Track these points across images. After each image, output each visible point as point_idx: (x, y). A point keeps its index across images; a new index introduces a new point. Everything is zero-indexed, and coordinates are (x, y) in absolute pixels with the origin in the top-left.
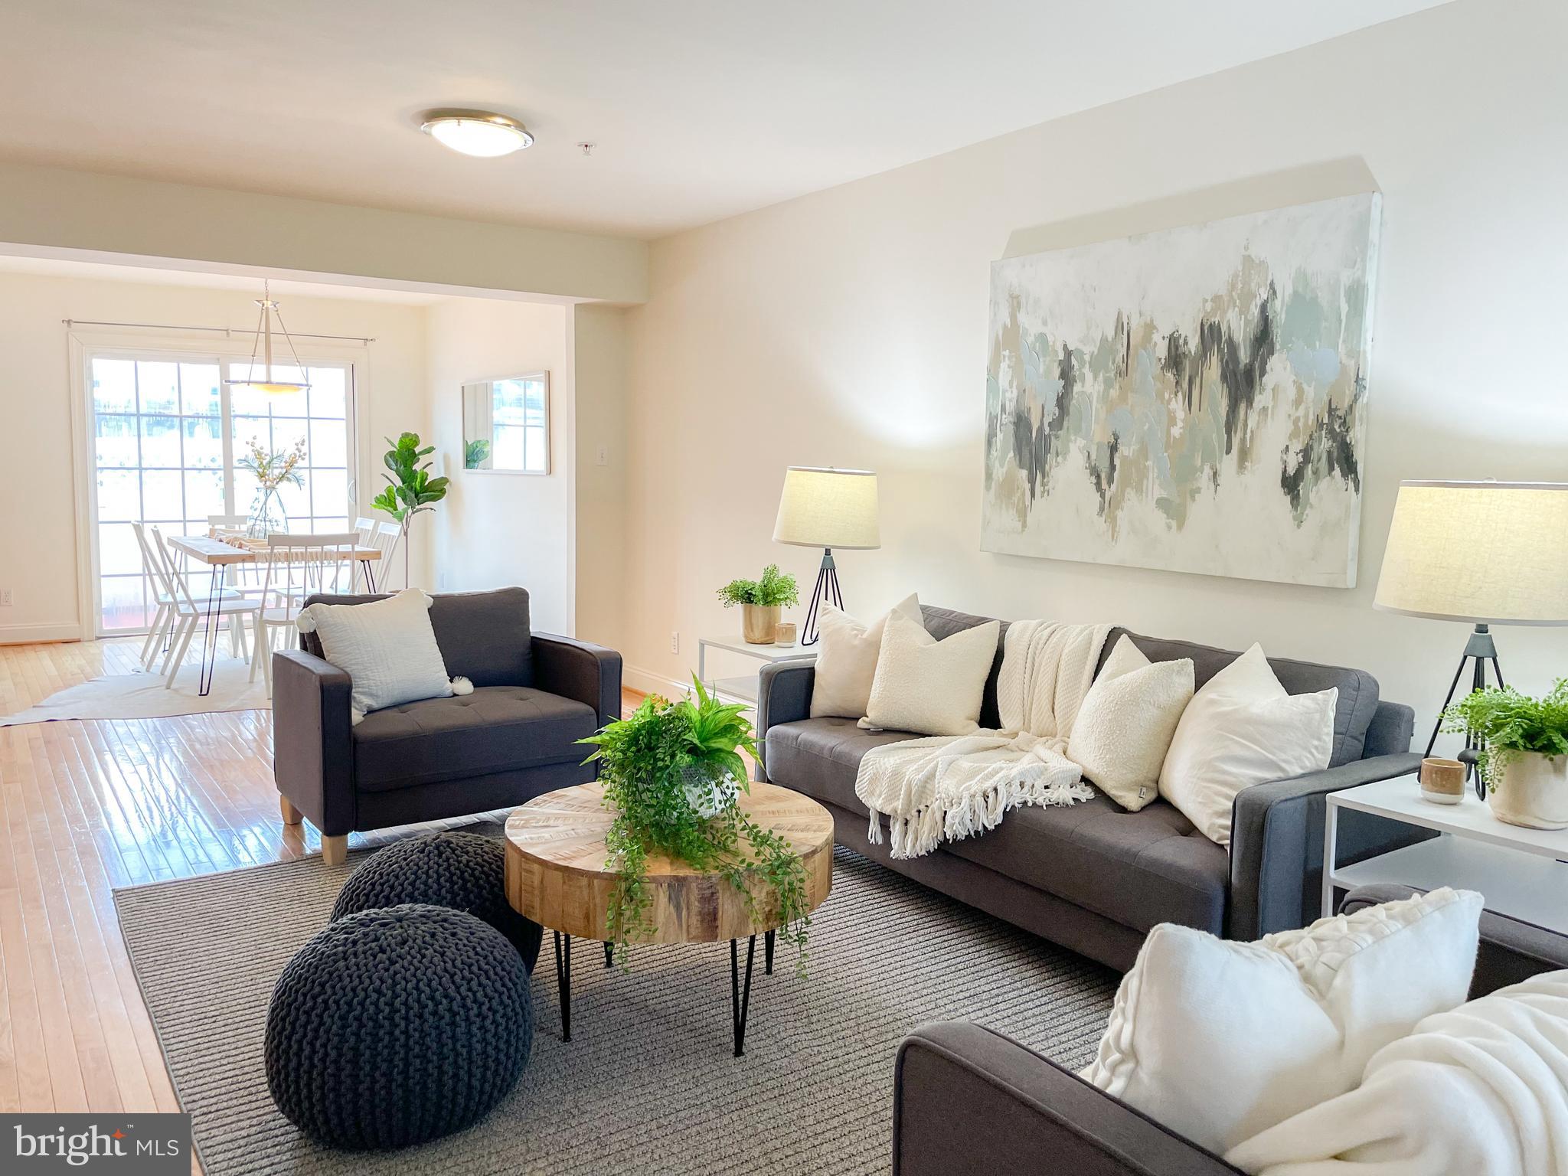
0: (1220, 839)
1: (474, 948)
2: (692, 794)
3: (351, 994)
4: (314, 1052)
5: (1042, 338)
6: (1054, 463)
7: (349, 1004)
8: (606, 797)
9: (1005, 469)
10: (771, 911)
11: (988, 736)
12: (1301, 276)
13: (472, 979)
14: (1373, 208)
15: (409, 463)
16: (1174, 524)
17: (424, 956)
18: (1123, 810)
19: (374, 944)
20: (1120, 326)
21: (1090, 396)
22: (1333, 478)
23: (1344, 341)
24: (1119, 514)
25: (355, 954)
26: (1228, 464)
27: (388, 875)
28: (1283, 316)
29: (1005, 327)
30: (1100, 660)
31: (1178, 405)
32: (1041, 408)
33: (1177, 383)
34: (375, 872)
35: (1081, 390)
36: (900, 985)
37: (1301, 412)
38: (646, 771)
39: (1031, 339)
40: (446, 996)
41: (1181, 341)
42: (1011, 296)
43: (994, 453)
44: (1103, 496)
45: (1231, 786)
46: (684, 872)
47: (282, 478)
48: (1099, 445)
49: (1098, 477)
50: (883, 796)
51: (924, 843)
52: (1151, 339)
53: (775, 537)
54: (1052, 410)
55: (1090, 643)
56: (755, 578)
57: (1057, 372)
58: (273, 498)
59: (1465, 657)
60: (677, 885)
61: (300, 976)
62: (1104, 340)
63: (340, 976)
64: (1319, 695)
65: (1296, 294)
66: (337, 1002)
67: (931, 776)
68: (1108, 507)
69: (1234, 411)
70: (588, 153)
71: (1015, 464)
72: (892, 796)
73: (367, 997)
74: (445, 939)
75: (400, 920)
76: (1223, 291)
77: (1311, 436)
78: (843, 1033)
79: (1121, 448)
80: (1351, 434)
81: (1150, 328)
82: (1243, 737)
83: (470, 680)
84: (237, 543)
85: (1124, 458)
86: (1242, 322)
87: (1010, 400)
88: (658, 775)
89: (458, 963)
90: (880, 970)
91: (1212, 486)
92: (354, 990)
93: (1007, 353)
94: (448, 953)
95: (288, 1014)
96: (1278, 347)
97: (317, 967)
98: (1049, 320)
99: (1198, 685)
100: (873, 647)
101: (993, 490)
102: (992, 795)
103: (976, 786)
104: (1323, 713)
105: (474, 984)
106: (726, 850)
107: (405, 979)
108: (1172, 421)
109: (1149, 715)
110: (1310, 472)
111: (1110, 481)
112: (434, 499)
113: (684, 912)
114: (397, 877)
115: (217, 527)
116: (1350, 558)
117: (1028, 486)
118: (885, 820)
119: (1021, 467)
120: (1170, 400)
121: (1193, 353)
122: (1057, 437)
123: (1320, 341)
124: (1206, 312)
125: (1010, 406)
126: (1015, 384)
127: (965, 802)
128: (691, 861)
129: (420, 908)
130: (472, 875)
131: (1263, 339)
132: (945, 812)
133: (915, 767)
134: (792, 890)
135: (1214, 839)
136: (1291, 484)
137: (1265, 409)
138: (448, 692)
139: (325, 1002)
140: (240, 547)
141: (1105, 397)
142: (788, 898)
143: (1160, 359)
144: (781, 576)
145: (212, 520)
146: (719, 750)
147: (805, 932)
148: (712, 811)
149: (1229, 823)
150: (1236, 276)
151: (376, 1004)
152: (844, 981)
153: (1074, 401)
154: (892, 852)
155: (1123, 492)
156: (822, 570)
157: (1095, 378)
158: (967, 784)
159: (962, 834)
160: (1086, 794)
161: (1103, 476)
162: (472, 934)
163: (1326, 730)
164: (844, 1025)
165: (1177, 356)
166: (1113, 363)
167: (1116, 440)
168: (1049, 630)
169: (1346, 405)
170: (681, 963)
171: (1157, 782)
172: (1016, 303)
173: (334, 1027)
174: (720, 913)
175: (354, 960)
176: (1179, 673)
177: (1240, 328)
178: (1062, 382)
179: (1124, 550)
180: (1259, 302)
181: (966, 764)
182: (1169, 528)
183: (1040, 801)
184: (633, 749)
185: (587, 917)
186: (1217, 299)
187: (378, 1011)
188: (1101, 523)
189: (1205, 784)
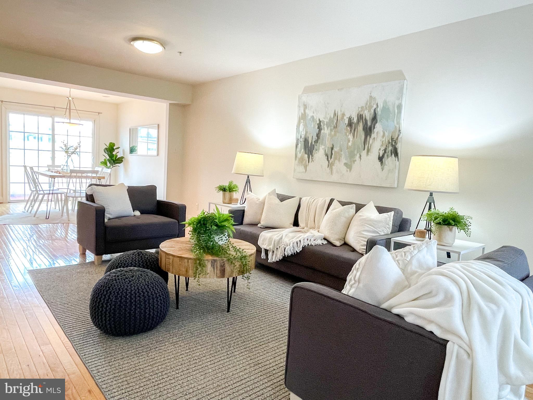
0: (362, 252)
1: (153, 279)
2: (216, 238)
3: (118, 290)
4: (107, 306)
5: (313, 117)
6: (315, 153)
7: (118, 293)
8: (190, 239)
9: (301, 155)
10: (240, 270)
11: (296, 228)
12: (385, 102)
13: (154, 287)
14: (405, 84)
15: (112, 152)
16: (348, 170)
17: (139, 280)
18: (335, 246)
19: (124, 277)
20: (335, 114)
21: (326, 134)
22: (392, 157)
23: (396, 120)
24: (333, 167)
25: (119, 279)
26: (364, 153)
27: (123, 261)
28: (380, 113)
29: (302, 113)
30: (328, 207)
31: (351, 137)
32: (312, 138)
33: (351, 131)
34: (119, 260)
35: (323, 132)
36: (272, 295)
37: (384, 139)
38: (204, 231)
39: (309, 117)
40: (147, 291)
41: (352, 119)
42: (304, 105)
43: (298, 150)
44: (329, 162)
45: (365, 238)
46: (215, 258)
47: (73, 153)
48: (328, 148)
49: (328, 156)
50: (267, 244)
51: (278, 257)
52: (344, 118)
53: (233, 172)
54: (315, 138)
55: (325, 203)
56: (226, 184)
57: (317, 127)
58: (70, 159)
59: (427, 203)
60: (214, 262)
61: (102, 285)
62: (330, 118)
63: (114, 285)
64: (389, 213)
65: (383, 106)
66: (114, 292)
67: (281, 238)
68: (330, 165)
69: (366, 138)
70: (181, 55)
71: (304, 153)
72: (269, 244)
73: (123, 291)
74: (145, 276)
75: (131, 271)
76: (364, 106)
77: (386, 146)
78: (258, 307)
79: (334, 148)
80: (397, 145)
81: (343, 115)
82: (369, 225)
83: (140, 212)
84: (58, 172)
85: (335, 152)
86: (369, 114)
87: (303, 135)
88: (207, 231)
89: (149, 282)
90: (266, 292)
91: (359, 159)
92: (119, 289)
93: (302, 121)
94: (146, 280)
95: (98, 296)
96: (378, 121)
97: (107, 283)
98: (315, 112)
99: (356, 212)
100: (263, 203)
101: (297, 161)
102: (299, 243)
103: (295, 240)
104: (390, 218)
105: (154, 288)
106: (227, 253)
107: (134, 286)
108: (349, 141)
109: (343, 220)
110: (386, 156)
111: (331, 158)
113: (215, 270)
114: (126, 261)
115: (50, 168)
116: (396, 179)
117: (307, 159)
118: (267, 251)
119: (306, 153)
120: (348, 135)
121: (355, 122)
122: (316, 145)
123: (390, 119)
124: (359, 111)
125: (303, 136)
126: (304, 130)
127: (291, 245)
128: (217, 255)
129: (136, 268)
130: (149, 261)
131: (374, 119)
132: (285, 248)
133: (276, 236)
134: (246, 265)
135: (360, 252)
136: (381, 159)
137: (374, 138)
138: (133, 215)
139: (110, 292)
140: (60, 173)
141: (330, 134)
142: (245, 266)
143: (346, 124)
144: (234, 183)
145: (48, 166)
146: (225, 226)
147: (249, 276)
148: (223, 243)
149: (365, 248)
150: (368, 101)
151: (126, 293)
152: (256, 294)
153: (321, 135)
154: (269, 260)
155: (335, 162)
156: (246, 182)
157: (328, 129)
158: (292, 240)
159: (290, 254)
160: (325, 242)
161: (329, 156)
162: (153, 275)
163: (390, 223)
164: (258, 305)
165: (351, 123)
166: (333, 124)
167: (333, 146)
168: (314, 199)
169: (396, 138)
170: (208, 290)
171: (344, 239)
172: (305, 107)
173: (113, 299)
174: (226, 270)
175: (118, 281)
176: (351, 208)
177: (368, 115)
178: (318, 130)
179: (335, 177)
180: (373, 109)
181: (291, 235)
182: (347, 171)
183: (313, 244)
184: (199, 224)
185: (187, 271)
186: (362, 107)
187: (127, 295)
188: (328, 170)
189: (358, 238)
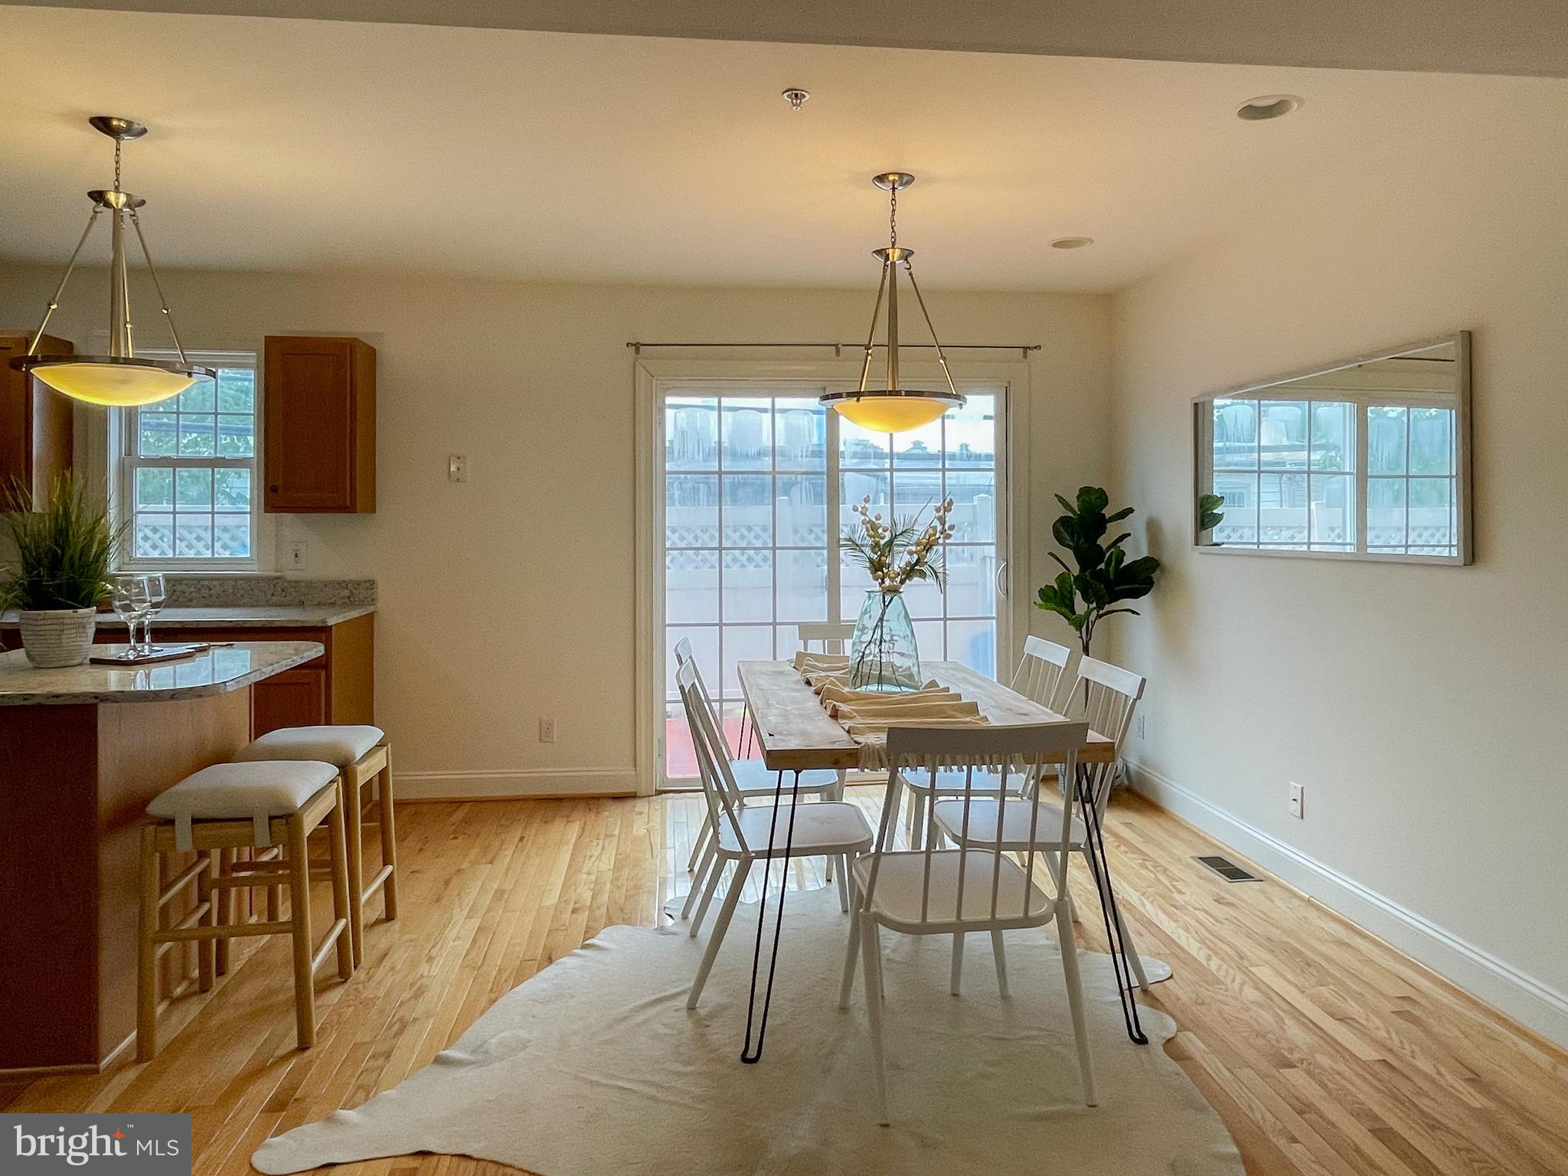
15: (1093, 533)
47: (910, 572)
58: (895, 609)
112: (1136, 594)
140: (835, 720)
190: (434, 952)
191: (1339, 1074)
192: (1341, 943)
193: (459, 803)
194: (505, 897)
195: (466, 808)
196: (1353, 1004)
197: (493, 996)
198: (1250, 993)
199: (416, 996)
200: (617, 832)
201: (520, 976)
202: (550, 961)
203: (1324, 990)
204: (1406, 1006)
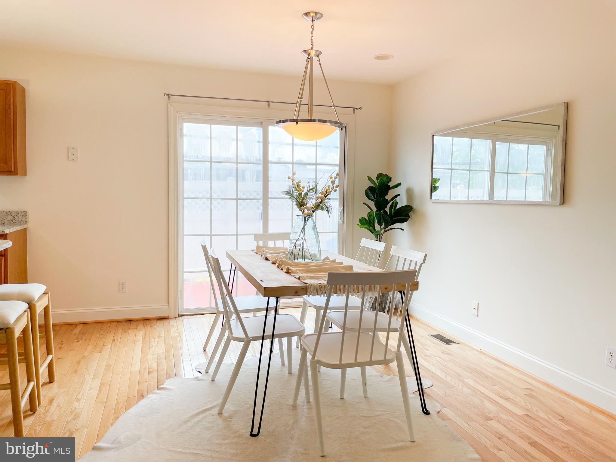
15: (383, 194)
47: (318, 206)
58: (310, 223)
84: (285, 268)
112: (402, 221)
140: (289, 275)
190: (79, 397)
191: (510, 421)
192: (498, 368)
193: (76, 324)
194: (112, 368)
195: (79, 328)
196: (509, 393)
197: (117, 415)
198: (466, 390)
199: (74, 419)
200: (163, 335)
201: (128, 406)
202: (143, 396)
203: (496, 387)
204: (529, 392)
